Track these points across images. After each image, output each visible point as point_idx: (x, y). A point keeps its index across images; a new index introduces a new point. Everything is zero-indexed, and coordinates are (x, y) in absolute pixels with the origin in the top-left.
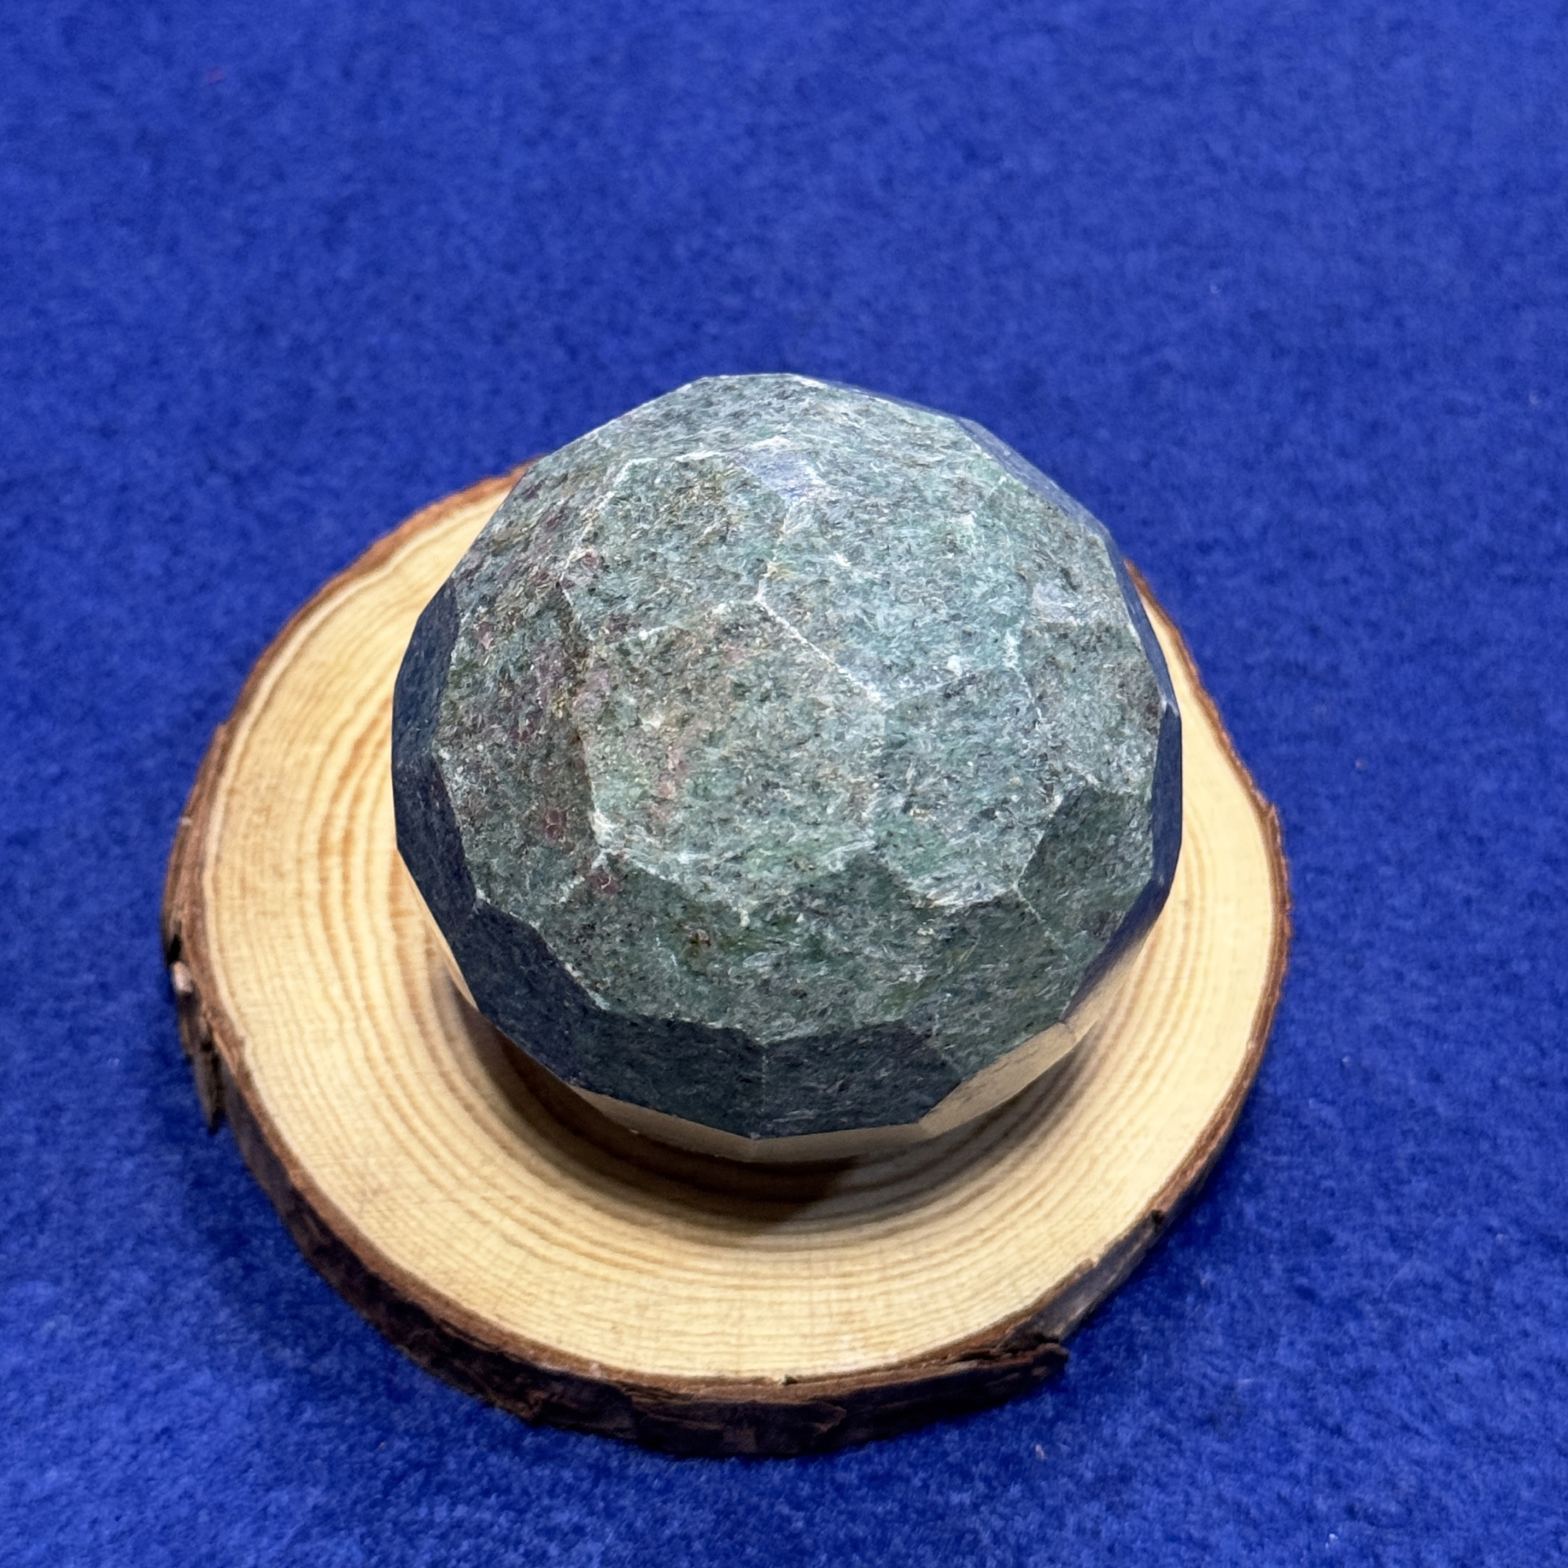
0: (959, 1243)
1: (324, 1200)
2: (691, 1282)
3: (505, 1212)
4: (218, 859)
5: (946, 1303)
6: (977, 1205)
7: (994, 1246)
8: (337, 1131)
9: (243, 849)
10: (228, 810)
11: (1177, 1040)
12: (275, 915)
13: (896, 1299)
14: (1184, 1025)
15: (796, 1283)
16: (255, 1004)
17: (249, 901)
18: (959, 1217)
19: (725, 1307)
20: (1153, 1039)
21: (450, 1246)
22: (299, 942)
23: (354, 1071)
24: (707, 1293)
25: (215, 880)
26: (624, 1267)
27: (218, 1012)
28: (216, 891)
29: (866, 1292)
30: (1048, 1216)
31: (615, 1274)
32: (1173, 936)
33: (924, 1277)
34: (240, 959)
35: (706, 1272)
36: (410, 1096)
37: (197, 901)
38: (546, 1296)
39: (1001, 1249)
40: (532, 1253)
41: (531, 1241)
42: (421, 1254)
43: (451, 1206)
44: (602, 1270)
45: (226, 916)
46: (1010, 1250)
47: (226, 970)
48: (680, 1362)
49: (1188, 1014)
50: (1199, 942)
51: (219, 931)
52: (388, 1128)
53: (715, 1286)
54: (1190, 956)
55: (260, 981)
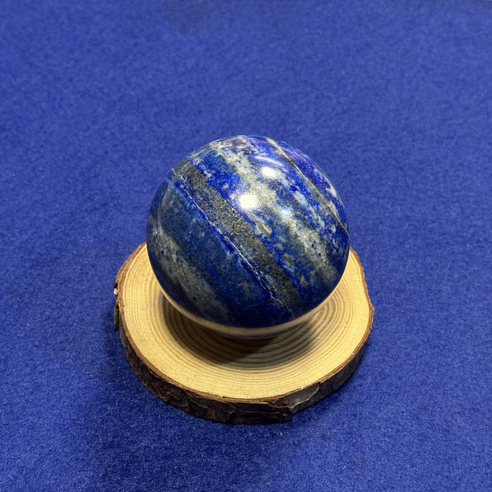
0: (272, 378)
1: (132, 340)
2: (208, 373)
3: (171, 351)
4: (131, 270)
5: (265, 389)
6: (278, 372)
7: (279, 380)
8: (139, 327)
9: (137, 269)
10: (136, 261)
11: (336, 349)
12: (139, 283)
13: (253, 386)
14: (338, 346)
15: (232, 378)
16: (129, 299)
17: (135, 279)
18: (273, 373)
19: (214, 379)
20: (330, 347)
21: (156, 354)
22: (143, 289)
23: (147, 316)
24: (211, 376)
25: (129, 274)
26: (194, 367)
27: (121, 299)
28: (128, 276)
29: (247, 383)
30: (293, 377)
31: (192, 368)
32: (341, 328)
33: (261, 383)
34: (129, 290)
35: (212, 372)
36: (157, 324)
37: (124, 277)
38: (175, 369)
39: (281, 381)
40: (174, 360)
41: (175, 357)
42: (150, 355)
43: (159, 347)
44: (189, 366)
45: (129, 281)
46: (283, 382)
47: (125, 291)
48: (200, 388)
49: (340, 344)
50: (347, 331)
51: (126, 284)
52: (151, 329)
53: (213, 375)
54: (344, 333)
55: (132, 295)
